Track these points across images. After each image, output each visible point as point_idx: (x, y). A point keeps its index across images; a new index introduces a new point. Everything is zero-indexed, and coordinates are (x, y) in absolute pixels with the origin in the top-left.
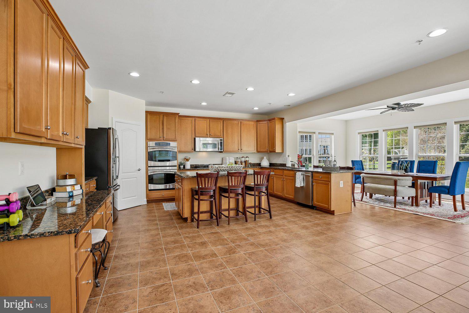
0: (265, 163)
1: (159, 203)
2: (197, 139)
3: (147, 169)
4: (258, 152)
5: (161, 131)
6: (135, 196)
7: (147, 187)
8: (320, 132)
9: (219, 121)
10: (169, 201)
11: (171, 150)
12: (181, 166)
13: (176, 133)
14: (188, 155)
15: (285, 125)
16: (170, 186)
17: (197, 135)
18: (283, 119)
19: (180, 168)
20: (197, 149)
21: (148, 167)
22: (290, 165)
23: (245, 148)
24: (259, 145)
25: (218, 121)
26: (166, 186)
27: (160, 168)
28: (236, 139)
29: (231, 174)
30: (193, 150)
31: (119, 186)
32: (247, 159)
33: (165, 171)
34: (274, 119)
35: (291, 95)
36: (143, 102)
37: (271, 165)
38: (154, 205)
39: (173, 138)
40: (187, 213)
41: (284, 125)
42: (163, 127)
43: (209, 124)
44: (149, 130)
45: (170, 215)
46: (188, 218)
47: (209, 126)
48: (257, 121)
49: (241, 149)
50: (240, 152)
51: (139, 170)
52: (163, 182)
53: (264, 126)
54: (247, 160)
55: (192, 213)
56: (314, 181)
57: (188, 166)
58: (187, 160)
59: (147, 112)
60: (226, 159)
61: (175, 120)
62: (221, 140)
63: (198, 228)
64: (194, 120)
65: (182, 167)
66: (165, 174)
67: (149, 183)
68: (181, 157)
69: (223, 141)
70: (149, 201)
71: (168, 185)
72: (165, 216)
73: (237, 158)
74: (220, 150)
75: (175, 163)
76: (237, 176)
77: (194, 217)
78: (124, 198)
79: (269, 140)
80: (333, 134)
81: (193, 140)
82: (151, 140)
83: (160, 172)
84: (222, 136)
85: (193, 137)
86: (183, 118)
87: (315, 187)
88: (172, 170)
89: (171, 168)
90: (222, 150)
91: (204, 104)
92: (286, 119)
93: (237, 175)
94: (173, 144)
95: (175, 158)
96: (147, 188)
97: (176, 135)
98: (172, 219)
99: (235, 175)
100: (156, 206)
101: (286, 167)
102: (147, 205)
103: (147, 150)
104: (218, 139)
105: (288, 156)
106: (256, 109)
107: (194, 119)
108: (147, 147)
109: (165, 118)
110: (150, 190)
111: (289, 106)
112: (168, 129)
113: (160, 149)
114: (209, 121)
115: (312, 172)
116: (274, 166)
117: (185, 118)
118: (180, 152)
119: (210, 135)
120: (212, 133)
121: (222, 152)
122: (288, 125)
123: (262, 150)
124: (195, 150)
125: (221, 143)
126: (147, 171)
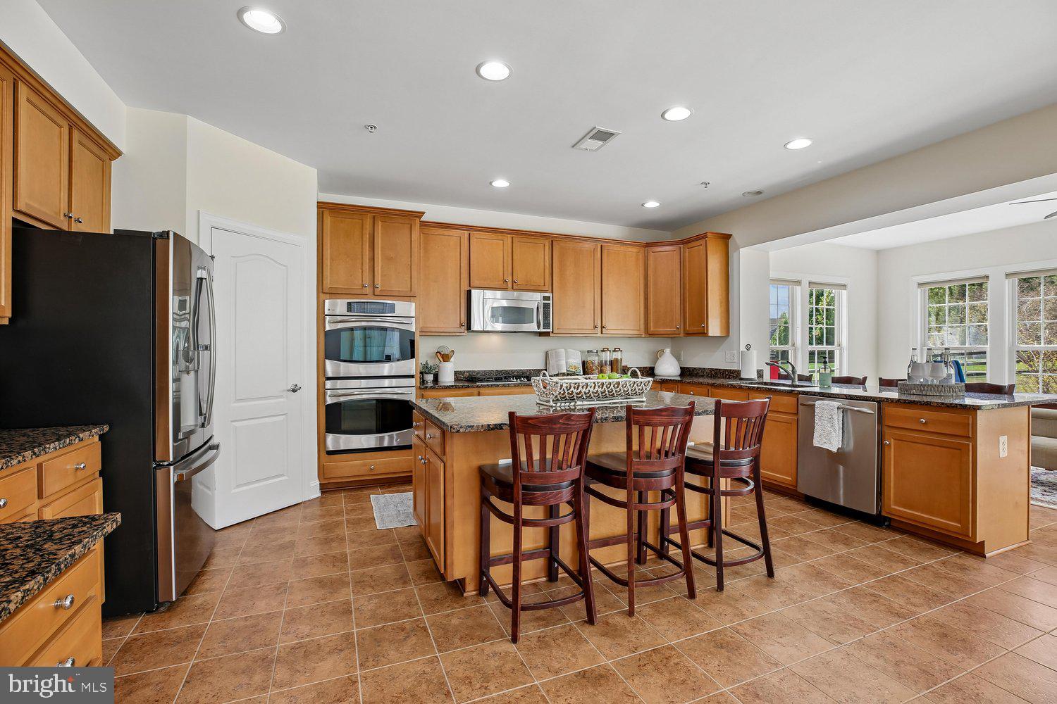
0: (668, 368)
1: (359, 492)
2: (475, 294)
3: (321, 385)
4: (649, 334)
5: (366, 267)
6: (282, 475)
7: (321, 442)
8: (814, 280)
9: (541, 241)
10: (389, 486)
11: (395, 326)
12: (425, 375)
13: (415, 274)
14: (447, 344)
15: (735, 254)
16: (391, 438)
17: (475, 282)
18: (727, 237)
19: (423, 381)
20: (476, 326)
21: (323, 377)
22: (754, 376)
23: (612, 324)
24: (651, 317)
25: (536, 241)
26: (382, 439)
27: (363, 383)
28: (590, 296)
29: (641, 419)
30: (463, 329)
31: (216, 447)
32: (617, 355)
33: (378, 391)
34: (703, 237)
35: (800, 144)
36: (311, 174)
37: (685, 372)
38: (342, 501)
39: (403, 288)
40: (462, 565)
41: (733, 256)
42: (372, 253)
43: (510, 251)
44: (327, 262)
45: (394, 555)
46: (467, 581)
47: (510, 255)
48: (648, 245)
49: (602, 327)
50: (599, 335)
51: (294, 391)
52: (373, 424)
53: (667, 258)
54: (616, 360)
55: (484, 561)
56: (887, 431)
57: (447, 378)
58: (446, 358)
59: (322, 206)
60: (558, 356)
61: (409, 236)
62: (546, 298)
63: (515, 639)
64: (467, 236)
65: (429, 380)
66: (377, 400)
67: (329, 429)
68: (425, 348)
69: (551, 302)
70: (327, 488)
71: (386, 435)
72: (378, 558)
73: (588, 352)
74: (542, 330)
75: (410, 366)
76: (661, 424)
77: (490, 581)
78: (238, 486)
79: (683, 301)
80: (844, 286)
81: (464, 296)
82: (334, 294)
83: (364, 396)
84: (548, 287)
85: (465, 287)
86: (434, 231)
87: (891, 455)
88: (397, 390)
89: (394, 382)
90: (549, 327)
91: (501, 183)
92: (738, 235)
93: (665, 419)
94: (405, 308)
95: (409, 351)
96: (322, 445)
97: (415, 281)
98: (403, 579)
99: (657, 419)
100: (350, 506)
101: (742, 379)
102: (321, 501)
103: (322, 328)
104: (538, 296)
105: (748, 347)
106: (652, 204)
107: (466, 233)
108: (321, 316)
109: (379, 224)
110: (330, 453)
111: (759, 193)
112: (388, 259)
113: (364, 324)
114: (510, 240)
115: (880, 401)
116: (697, 375)
117: (441, 231)
118: (425, 333)
119: (514, 282)
120: (520, 278)
121: (547, 334)
122: (746, 257)
123: (661, 330)
124: (469, 328)
125: (546, 306)
126: (321, 392)
